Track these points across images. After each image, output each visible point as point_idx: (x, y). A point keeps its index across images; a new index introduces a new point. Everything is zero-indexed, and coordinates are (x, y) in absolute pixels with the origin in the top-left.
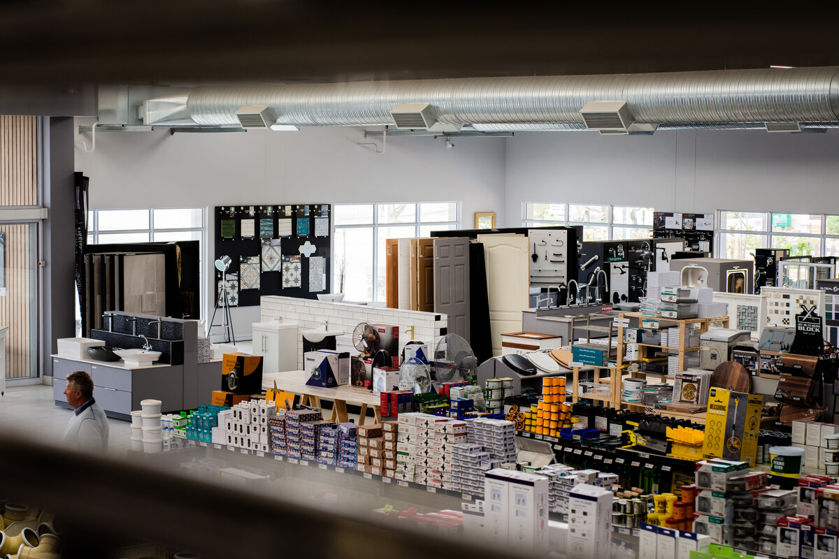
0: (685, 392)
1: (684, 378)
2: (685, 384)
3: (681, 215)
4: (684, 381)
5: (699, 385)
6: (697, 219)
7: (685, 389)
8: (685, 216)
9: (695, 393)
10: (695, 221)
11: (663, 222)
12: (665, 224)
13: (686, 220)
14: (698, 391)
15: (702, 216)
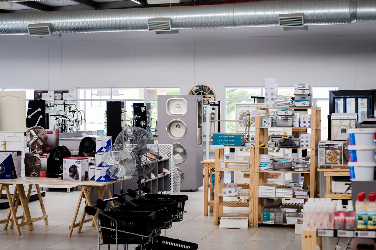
0: (329, 157)
1: (327, 146)
2: (328, 151)
3: (53, 92)
4: (327, 149)
5: (341, 150)
6: (64, 93)
7: (329, 155)
8: (56, 92)
9: (338, 157)
10: (62, 94)
11: (41, 96)
12: (42, 98)
13: (56, 94)
14: (341, 155)
15: (67, 92)
